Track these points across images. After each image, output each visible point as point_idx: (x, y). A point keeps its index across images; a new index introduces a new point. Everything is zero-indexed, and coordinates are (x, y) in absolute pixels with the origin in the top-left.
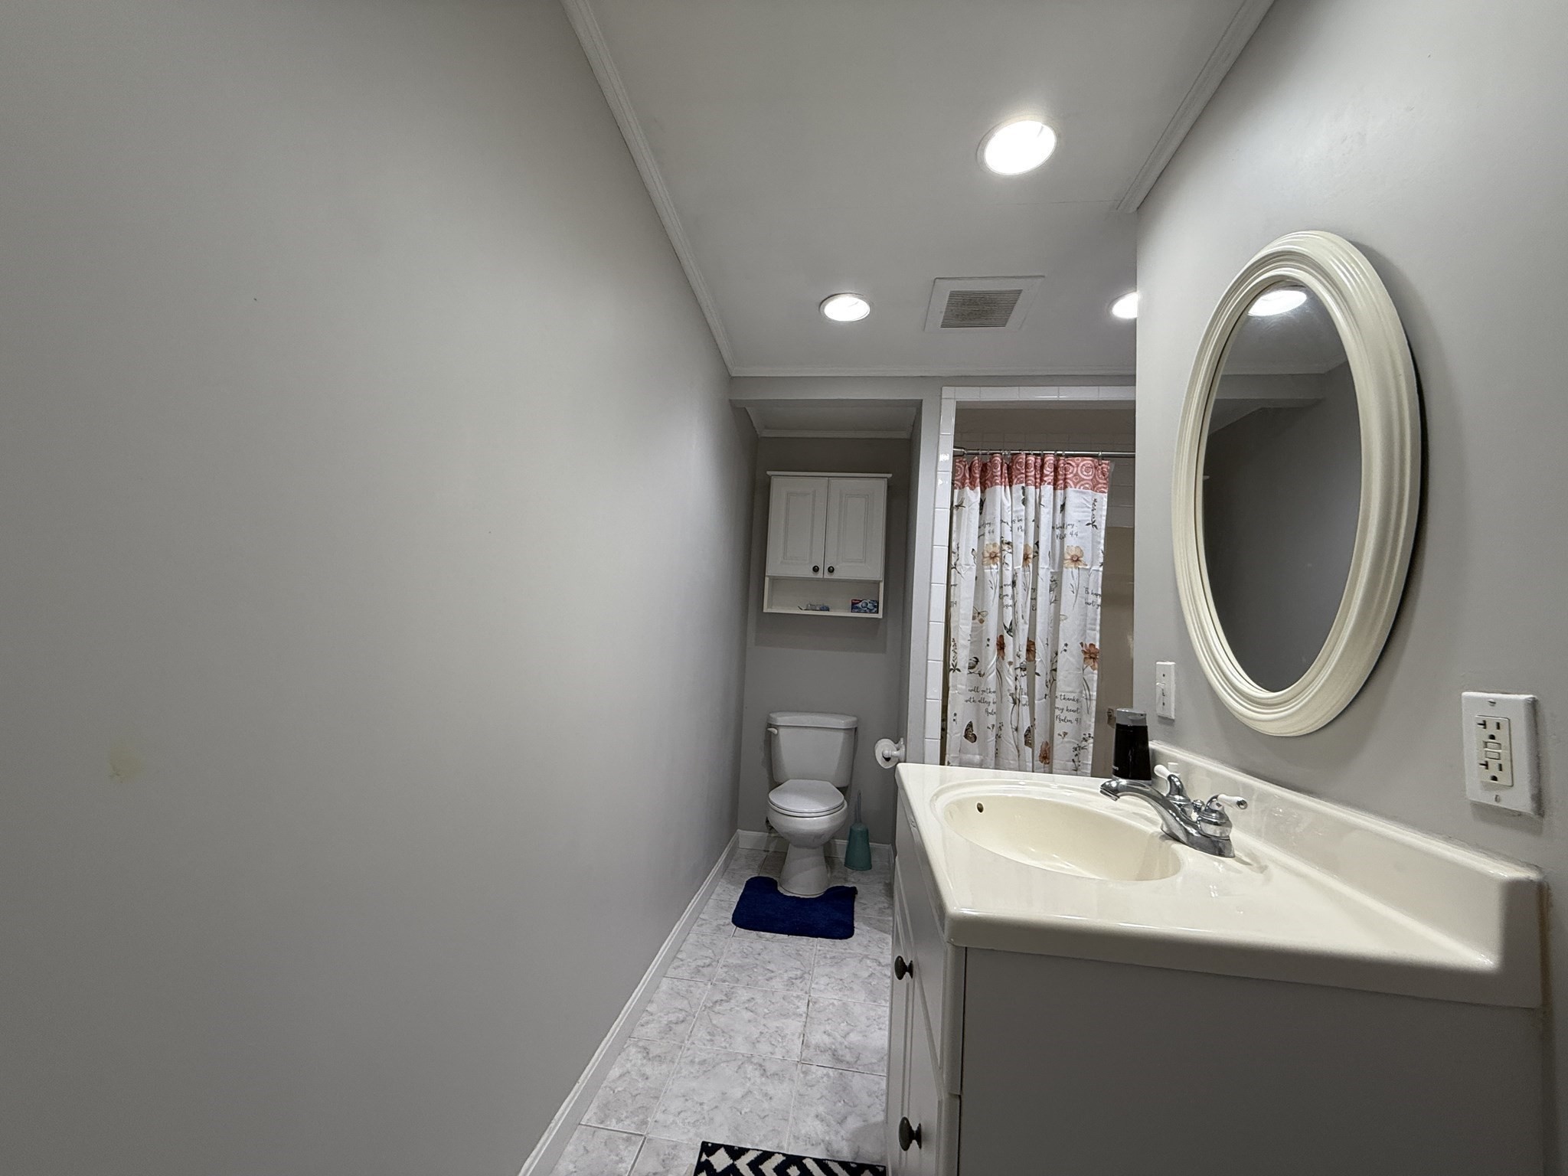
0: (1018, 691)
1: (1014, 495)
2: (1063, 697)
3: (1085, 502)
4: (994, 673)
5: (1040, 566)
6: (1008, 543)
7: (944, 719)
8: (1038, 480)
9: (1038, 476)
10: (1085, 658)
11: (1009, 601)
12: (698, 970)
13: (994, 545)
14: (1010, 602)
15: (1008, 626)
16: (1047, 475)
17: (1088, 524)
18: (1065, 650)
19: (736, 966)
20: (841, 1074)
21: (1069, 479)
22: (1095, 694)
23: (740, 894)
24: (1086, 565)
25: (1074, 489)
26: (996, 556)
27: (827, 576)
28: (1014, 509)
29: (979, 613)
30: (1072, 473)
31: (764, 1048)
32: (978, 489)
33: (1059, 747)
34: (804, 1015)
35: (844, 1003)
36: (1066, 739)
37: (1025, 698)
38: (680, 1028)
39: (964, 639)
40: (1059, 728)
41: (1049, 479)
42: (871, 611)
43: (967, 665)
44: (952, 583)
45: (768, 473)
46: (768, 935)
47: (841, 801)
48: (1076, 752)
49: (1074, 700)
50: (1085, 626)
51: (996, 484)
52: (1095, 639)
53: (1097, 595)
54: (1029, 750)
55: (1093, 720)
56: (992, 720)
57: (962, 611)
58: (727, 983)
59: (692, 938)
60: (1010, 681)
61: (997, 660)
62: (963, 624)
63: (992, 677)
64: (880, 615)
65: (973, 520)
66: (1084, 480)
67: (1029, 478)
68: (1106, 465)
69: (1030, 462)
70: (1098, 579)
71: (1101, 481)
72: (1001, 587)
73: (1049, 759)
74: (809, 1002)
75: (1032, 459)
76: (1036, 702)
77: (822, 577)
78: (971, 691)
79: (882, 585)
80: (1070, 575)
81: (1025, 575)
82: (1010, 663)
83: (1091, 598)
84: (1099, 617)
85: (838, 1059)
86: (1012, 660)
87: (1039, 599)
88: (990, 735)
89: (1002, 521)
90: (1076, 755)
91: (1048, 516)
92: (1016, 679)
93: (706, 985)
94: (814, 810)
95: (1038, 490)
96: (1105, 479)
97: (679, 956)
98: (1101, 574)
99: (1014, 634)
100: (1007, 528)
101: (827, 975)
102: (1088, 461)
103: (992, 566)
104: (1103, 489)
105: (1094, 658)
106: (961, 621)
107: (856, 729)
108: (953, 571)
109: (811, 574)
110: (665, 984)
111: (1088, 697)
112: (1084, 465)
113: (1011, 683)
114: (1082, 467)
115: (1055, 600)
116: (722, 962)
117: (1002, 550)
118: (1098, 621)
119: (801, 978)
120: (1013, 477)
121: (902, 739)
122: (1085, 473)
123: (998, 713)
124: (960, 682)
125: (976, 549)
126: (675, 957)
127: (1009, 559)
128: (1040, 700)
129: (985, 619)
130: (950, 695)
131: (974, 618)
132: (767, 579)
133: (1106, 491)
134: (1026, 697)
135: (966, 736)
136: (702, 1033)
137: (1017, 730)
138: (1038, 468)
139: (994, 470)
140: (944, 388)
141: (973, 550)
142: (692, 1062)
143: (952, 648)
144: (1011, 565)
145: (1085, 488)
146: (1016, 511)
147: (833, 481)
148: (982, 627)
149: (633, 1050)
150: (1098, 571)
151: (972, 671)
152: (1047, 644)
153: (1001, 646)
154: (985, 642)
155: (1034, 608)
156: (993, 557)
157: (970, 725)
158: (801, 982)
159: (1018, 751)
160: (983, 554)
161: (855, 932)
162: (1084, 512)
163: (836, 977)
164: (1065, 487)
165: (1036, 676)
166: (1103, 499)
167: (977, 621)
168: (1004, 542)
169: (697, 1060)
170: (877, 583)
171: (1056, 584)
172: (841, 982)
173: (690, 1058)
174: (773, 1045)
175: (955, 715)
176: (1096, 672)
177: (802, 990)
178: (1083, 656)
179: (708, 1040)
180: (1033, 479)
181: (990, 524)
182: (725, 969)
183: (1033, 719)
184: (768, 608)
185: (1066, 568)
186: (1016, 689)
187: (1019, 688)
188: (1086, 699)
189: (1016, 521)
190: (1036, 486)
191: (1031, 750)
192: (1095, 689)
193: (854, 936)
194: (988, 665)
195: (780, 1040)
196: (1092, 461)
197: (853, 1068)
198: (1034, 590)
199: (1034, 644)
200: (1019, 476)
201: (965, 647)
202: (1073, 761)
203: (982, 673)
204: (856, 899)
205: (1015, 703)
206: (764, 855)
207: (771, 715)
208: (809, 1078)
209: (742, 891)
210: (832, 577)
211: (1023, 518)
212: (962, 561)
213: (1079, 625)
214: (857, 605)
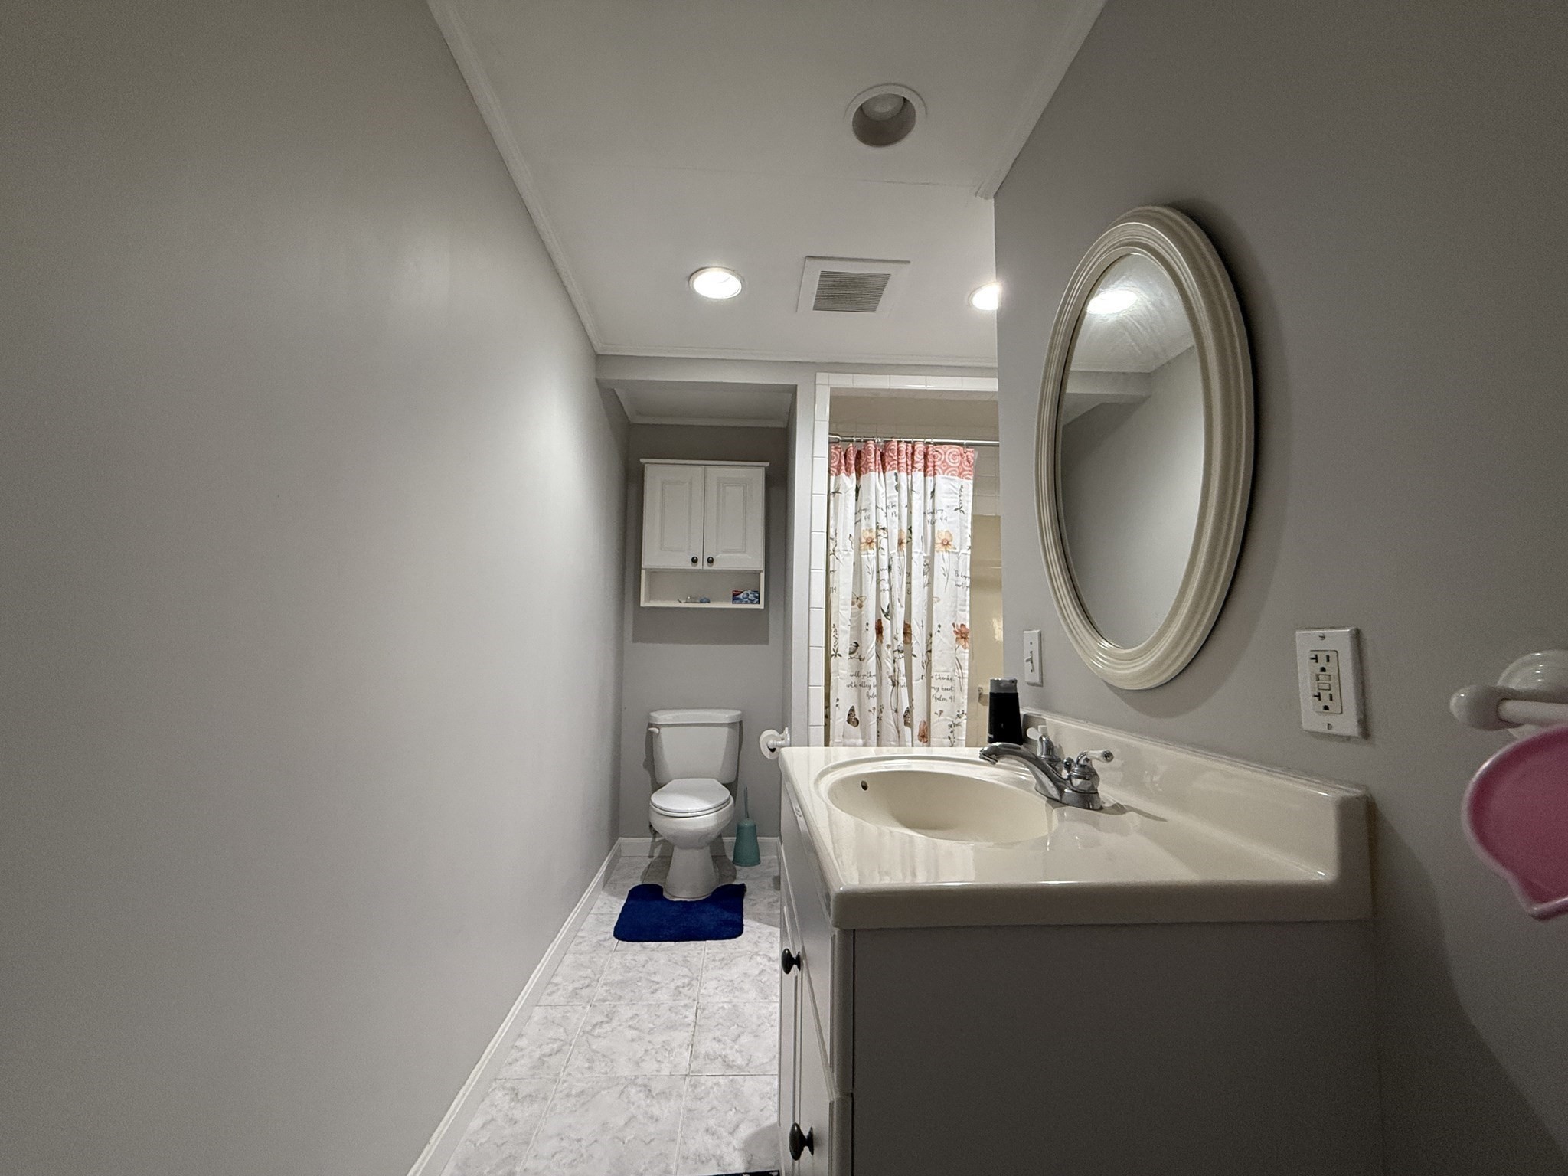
0: (896, 673)
1: (887, 482)
2: (938, 677)
3: (952, 488)
4: (874, 656)
5: (914, 550)
6: (883, 529)
7: (827, 707)
8: (910, 467)
9: (910, 463)
10: (957, 638)
11: (885, 585)
12: (575, 993)
13: (870, 531)
14: (887, 587)
15: (885, 610)
16: (918, 462)
17: (956, 510)
18: (939, 631)
19: (620, 982)
20: (732, 1080)
21: (938, 466)
22: (966, 672)
23: (623, 905)
24: (956, 549)
25: (942, 475)
26: (872, 542)
27: (706, 567)
28: (888, 495)
29: (858, 599)
30: (940, 460)
31: (649, 1066)
32: (854, 475)
33: (935, 725)
34: (693, 1024)
35: (734, 1006)
36: (941, 718)
37: (903, 680)
38: (553, 1061)
39: (844, 625)
40: (936, 706)
41: (920, 465)
42: (752, 602)
43: (848, 650)
44: (831, 569)
45: (643, 460)
46: (653, 944)
47: (727, 797)
48: (952, 729)
49: (948, 679)
50: (956, 607)
51: (871, 470)
52: (965, 619)
53: (966, 577)
54: (908, 730)
55: (966, 697)
56: (873, 703)
57: (842, 597)
58: (607, 1003)
59: (569, 959)
60: (888, 664)
61: (876, 644)
62: (842, 610)
63: (872, 662)
64: (761, 606)
65: (850, 506)
66: (951, 467)
67: (901, 465)
68: (971, 453)
69: (901, 449)
70: (966, 563)
71: (966, 468)
72: (878, 572)
73: (927, 737)
74: (697, 1009)
75: (903, 446)
76: (913, 683)
77: (701, 568)
78: (852, 676)
79: (762, 575)
80: (942, 559)
81: (899, 560)
82: (888, 646)
83: (961, 580)
84: (968, 598)
85: (728, 1065)
86: (890, 643)
87: (914, 582)
88: (872, 719)
89: (877, 507)
90: (952, 732)
91: (919, 501)
92: (894, 661)
93: (584, 1008)
94: (698, 809)
95: (910, 476)
96: (970, 466)
97: (556, 980)
98: (969, 557)
99: (892, 617)
100: (882, 514)
101: (716, 979)
102: (955, 449)
103: (869, 551)
104: (968, 476)
105: (965, 638)
106: (841, 607)
107: (741, 723)
108: (831, 557)
109: (689, 566)
110: (538, 1013)
111: (961, 675)
112: (951, 453)
113: (890, 666)
114: (949, 455)
115: (929, 584)
116: (602, 981)
117: (877, 536)
118: (968, 602)
119: (688, 985)
120: (887, 464)
121: (787, 729)
122: (952, 460)
123: (879, 696)
124: (843, 667)
125: (853, 535)
126: (549, 983)
127: (884, 544)
128: (916, 681)
129: (864, 604)
130: (832, 680)
131: (853, 604)
132: (643, 573)
133: (971, 477)
134: (904, 678)
135: (849, 721)
136: (579, 1062)
137: (896, 711)
138: (909, 455)
139: (869, 457)
140: (818, 374)
141: (850, 535)
142: (568, 1095)
143: (833, 634)
144: (886, 549)
145: (952, 475)
146: (890, 497)
147: (709, 469)
148: (861, 612)
149: (500, 1094)
150: (966, 554)
151: (852, 656)
152: (922, 626)
153: (879, 630)
154: (864, 627)
155: (909, 592)
156: (869, 543)
157: (852, 710)
158: (689, 990)
159: (898, 732)
160: (860, 539)
161: (744, 931)
162: (952, 498)
163: (725, 978)
164: (935, 474)
165: (913, 657)
166: (969, 485)
167: (856, 606)
168: (880, 527)
169: (574, 1092)
170: (757, 574)
171: (929, 568)
172: (730, 984)
173: (566, 1092)
174: (659, 1061)
175: (838, 700)
176: (967, 651)
177: (690, 998)
178: (955, 636)
179: (586, 1068)
180: (905, 465)
181: (865, 510)
182: (606, 988)
183: (911, 700)
184: (645, 601)
185: (938, 552)
186: (895, 671)
187: (897, 669)
188: (959, 677)
189: (890, 507)
190: (907, 472)
191: (910, 729)
192: (967, 667)
193: (743, 934)
194: (868, 648)
195: (667, 1055)
196: (959, 449)
197: (744, 1071)
198: (909, 574)
199: (910, 626)
200: (891, 463)
201: (845, 632)
202: (949, 738)
203: (862, 657)
204: (745, 897)
205: (894, 685)
206: (649, 861)
207: (653, 714)
208: (698, 1090)
209: (624, 902)
210: (711, 569)
211: (897, 504)
212: (840, 547)
213: (951, 606)
214: (737, 597)
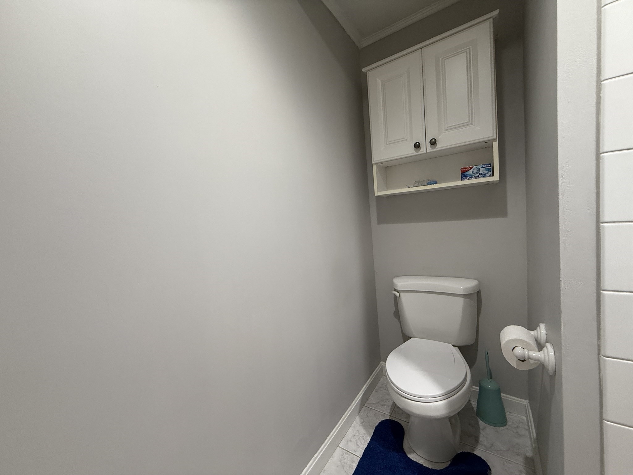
23: (366, 445)
42: (484, 175)
64: (496, 177)
77: (425, 152)
79: (496, 145)
107: (479, 293)
109: (411, 151)
132: (374, 167)
147: (427, 50)
170: (488, 144)
184: (379, 191)
207: (395, 281)
209: (369, 440)
210: (435, 150)
214: (467, 173)
